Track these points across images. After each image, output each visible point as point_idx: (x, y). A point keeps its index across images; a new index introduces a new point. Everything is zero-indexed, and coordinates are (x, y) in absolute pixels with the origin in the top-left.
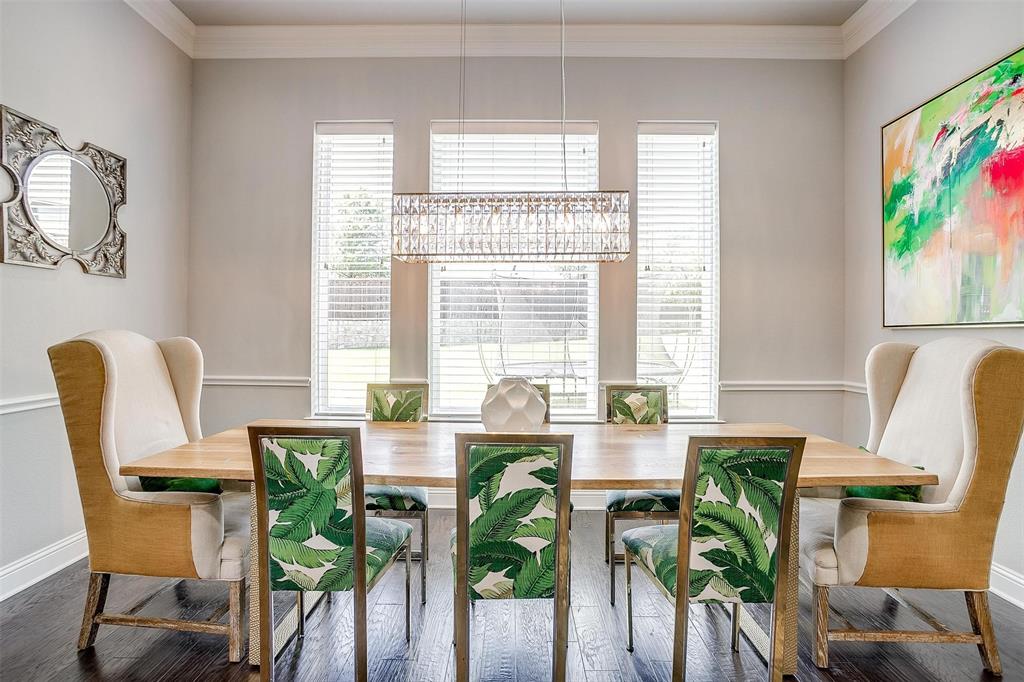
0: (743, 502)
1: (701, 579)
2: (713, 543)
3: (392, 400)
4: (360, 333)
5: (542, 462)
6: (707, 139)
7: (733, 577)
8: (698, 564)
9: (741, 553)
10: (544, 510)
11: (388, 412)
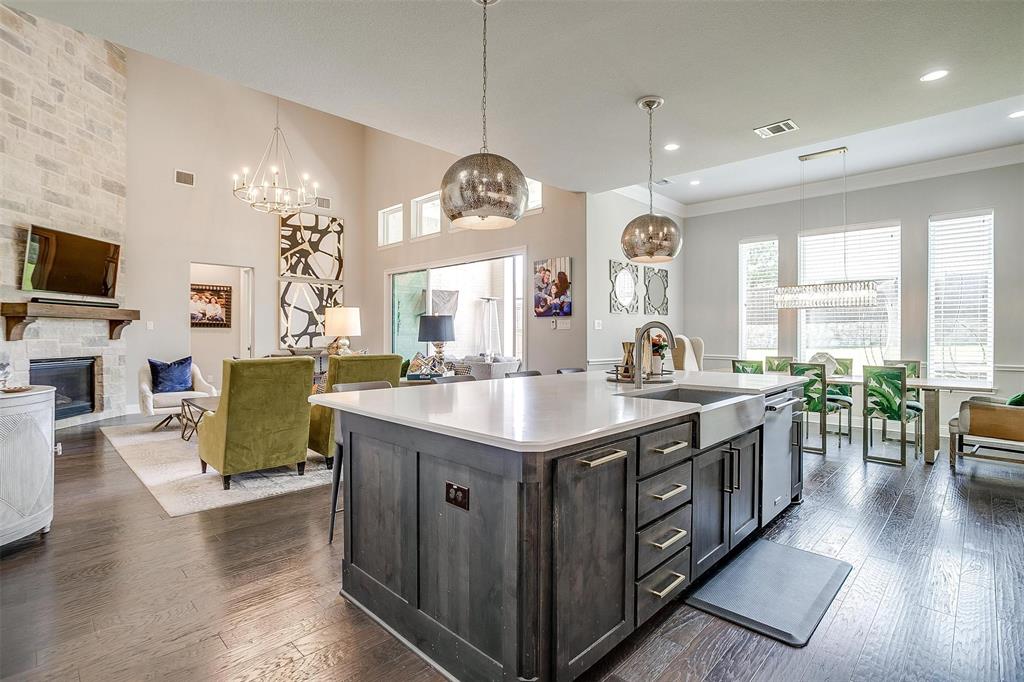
0: (884, 386)
1: (873, 410)
2: (874, 399)
3: (776, 363)
4: (762, 335)
5: (816, 371)
6: (987, 217)
7: (884, 410)
8: (870, 405)
9: (886, 403)
10: (818, 386)
11: (774, 367)
